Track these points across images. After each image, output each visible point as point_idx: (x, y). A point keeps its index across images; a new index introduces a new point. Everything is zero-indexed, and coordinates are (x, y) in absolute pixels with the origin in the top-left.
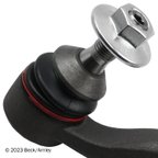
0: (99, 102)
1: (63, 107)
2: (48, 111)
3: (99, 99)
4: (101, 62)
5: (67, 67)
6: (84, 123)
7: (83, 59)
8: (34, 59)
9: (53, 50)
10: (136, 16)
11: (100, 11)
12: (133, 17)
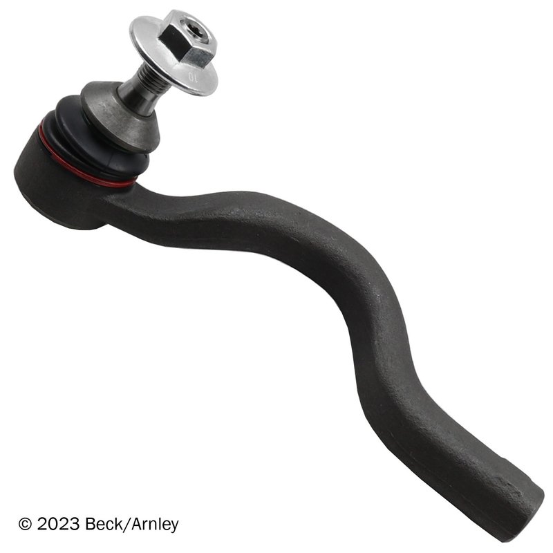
0: (152, 156)
1: (102, 165)
2: (78, 172)
3: (150, 150)
4: (149, 96)
5: (101, 108)
6: (134, 188)
7: (123, 95)
8: (53, 107)
9: (77, 92)
10: (190, 26)
11: (139, 25)
12: (186, 27)
